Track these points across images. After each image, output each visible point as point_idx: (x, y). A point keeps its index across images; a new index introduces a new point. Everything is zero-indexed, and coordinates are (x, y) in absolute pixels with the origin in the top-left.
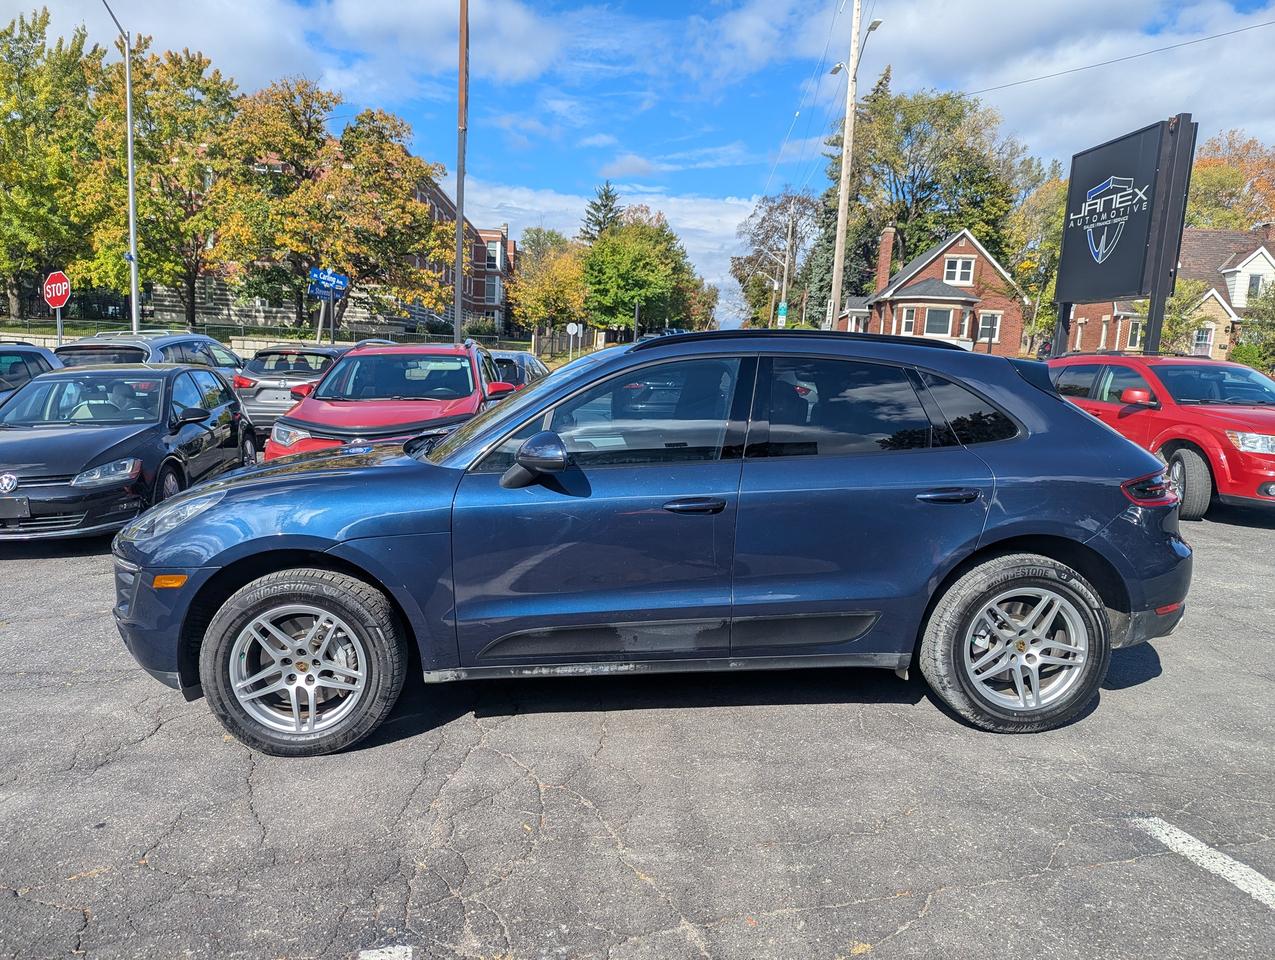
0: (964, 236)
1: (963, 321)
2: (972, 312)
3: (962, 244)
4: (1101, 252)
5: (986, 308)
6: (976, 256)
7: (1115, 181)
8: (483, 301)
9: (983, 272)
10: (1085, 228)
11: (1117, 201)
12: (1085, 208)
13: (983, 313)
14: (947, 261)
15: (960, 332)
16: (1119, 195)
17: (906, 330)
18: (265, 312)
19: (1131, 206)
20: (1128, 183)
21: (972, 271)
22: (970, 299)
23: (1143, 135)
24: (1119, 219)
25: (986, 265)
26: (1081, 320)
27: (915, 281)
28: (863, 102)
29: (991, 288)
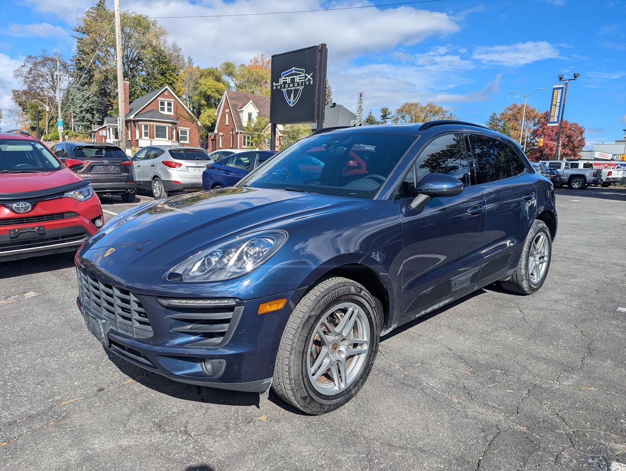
0: (166, 89)
1: (172, 132)
2: (176, 128)
3: (166, 93)
4: (292, 101)
5: (181, 126)
6: (174, 100)
7: (295, 70)
9: (178, 108)
10: (282, 90)
11: (297, 79)
12: (281, 81)
13: (180, 128)
14: (160, 101)
15: (172, 138)
16: (298, 76)
17: (145, 136)
19: (305, 82)
20: (303, 71)
21: (172, 107)
22: (175, 121)
23: (307, 51)
24: (299, 87)
25: (179, 105)
26: (221, 134)
27: (145, 111)
28: (91, 10)
29: (182, 117)
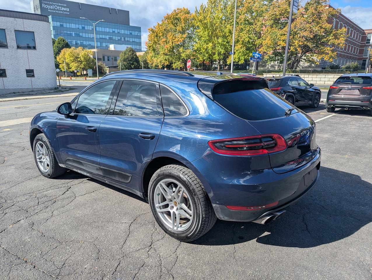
8: (362, 56)
18: (278, 65)
